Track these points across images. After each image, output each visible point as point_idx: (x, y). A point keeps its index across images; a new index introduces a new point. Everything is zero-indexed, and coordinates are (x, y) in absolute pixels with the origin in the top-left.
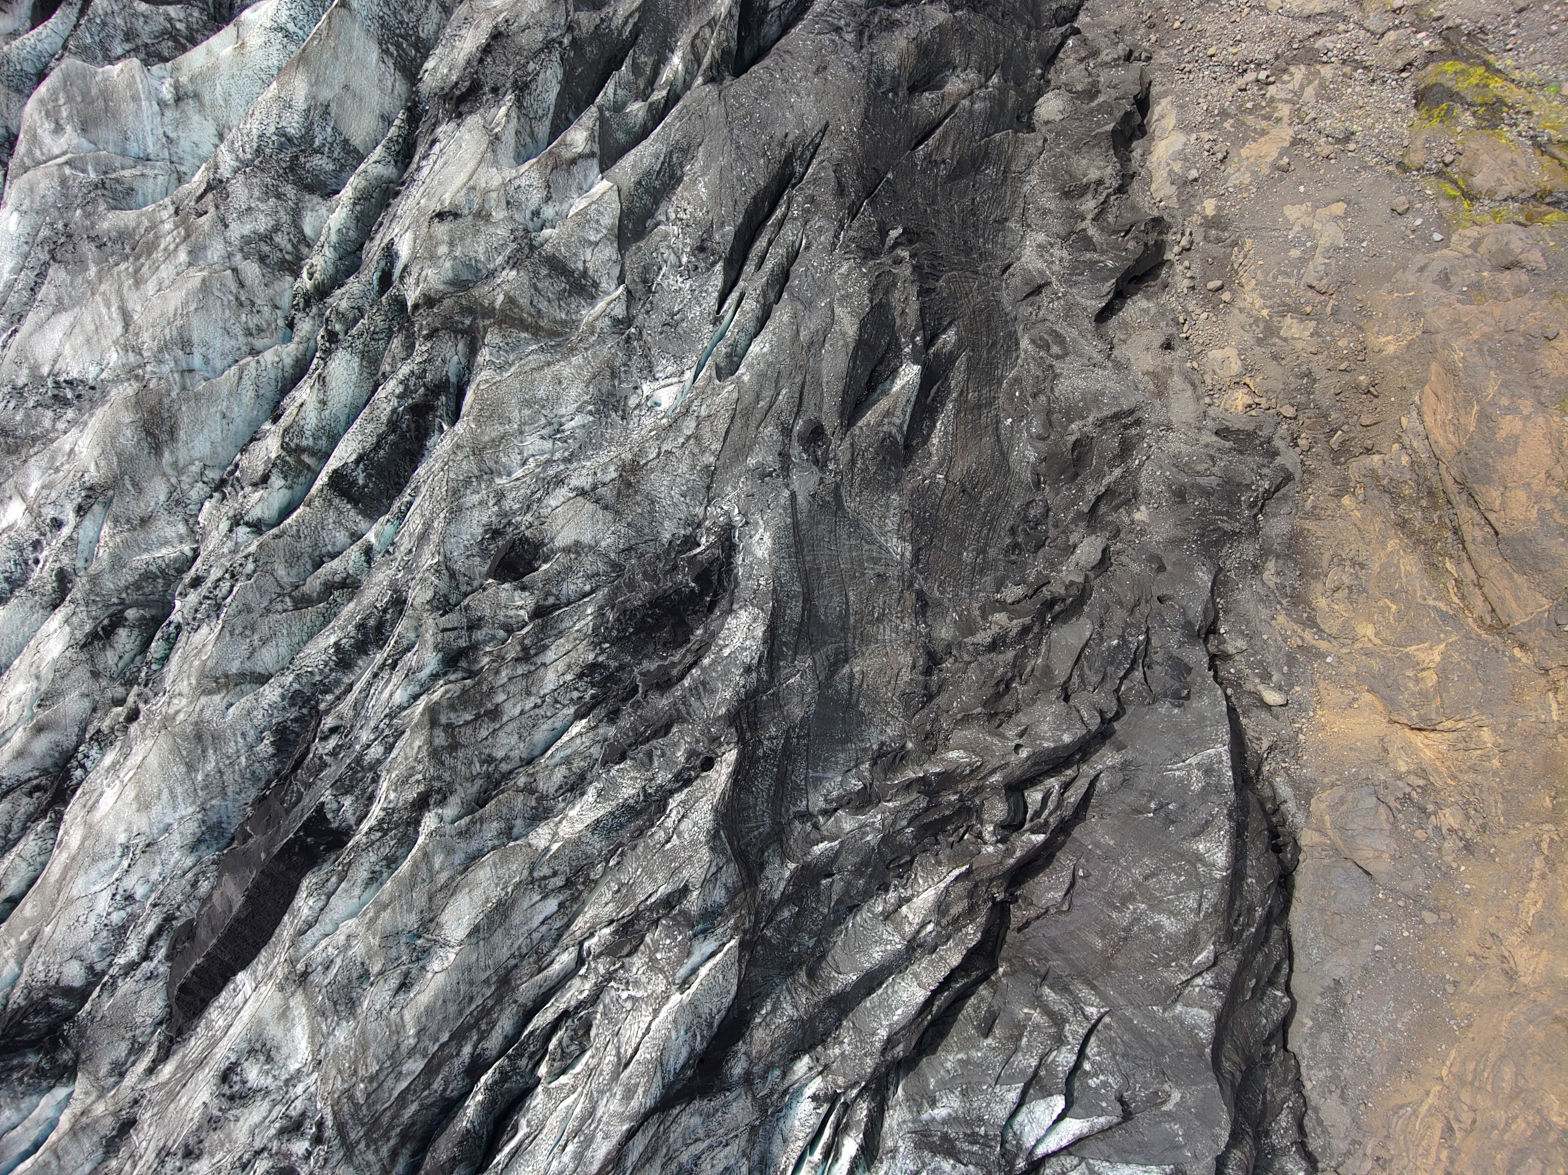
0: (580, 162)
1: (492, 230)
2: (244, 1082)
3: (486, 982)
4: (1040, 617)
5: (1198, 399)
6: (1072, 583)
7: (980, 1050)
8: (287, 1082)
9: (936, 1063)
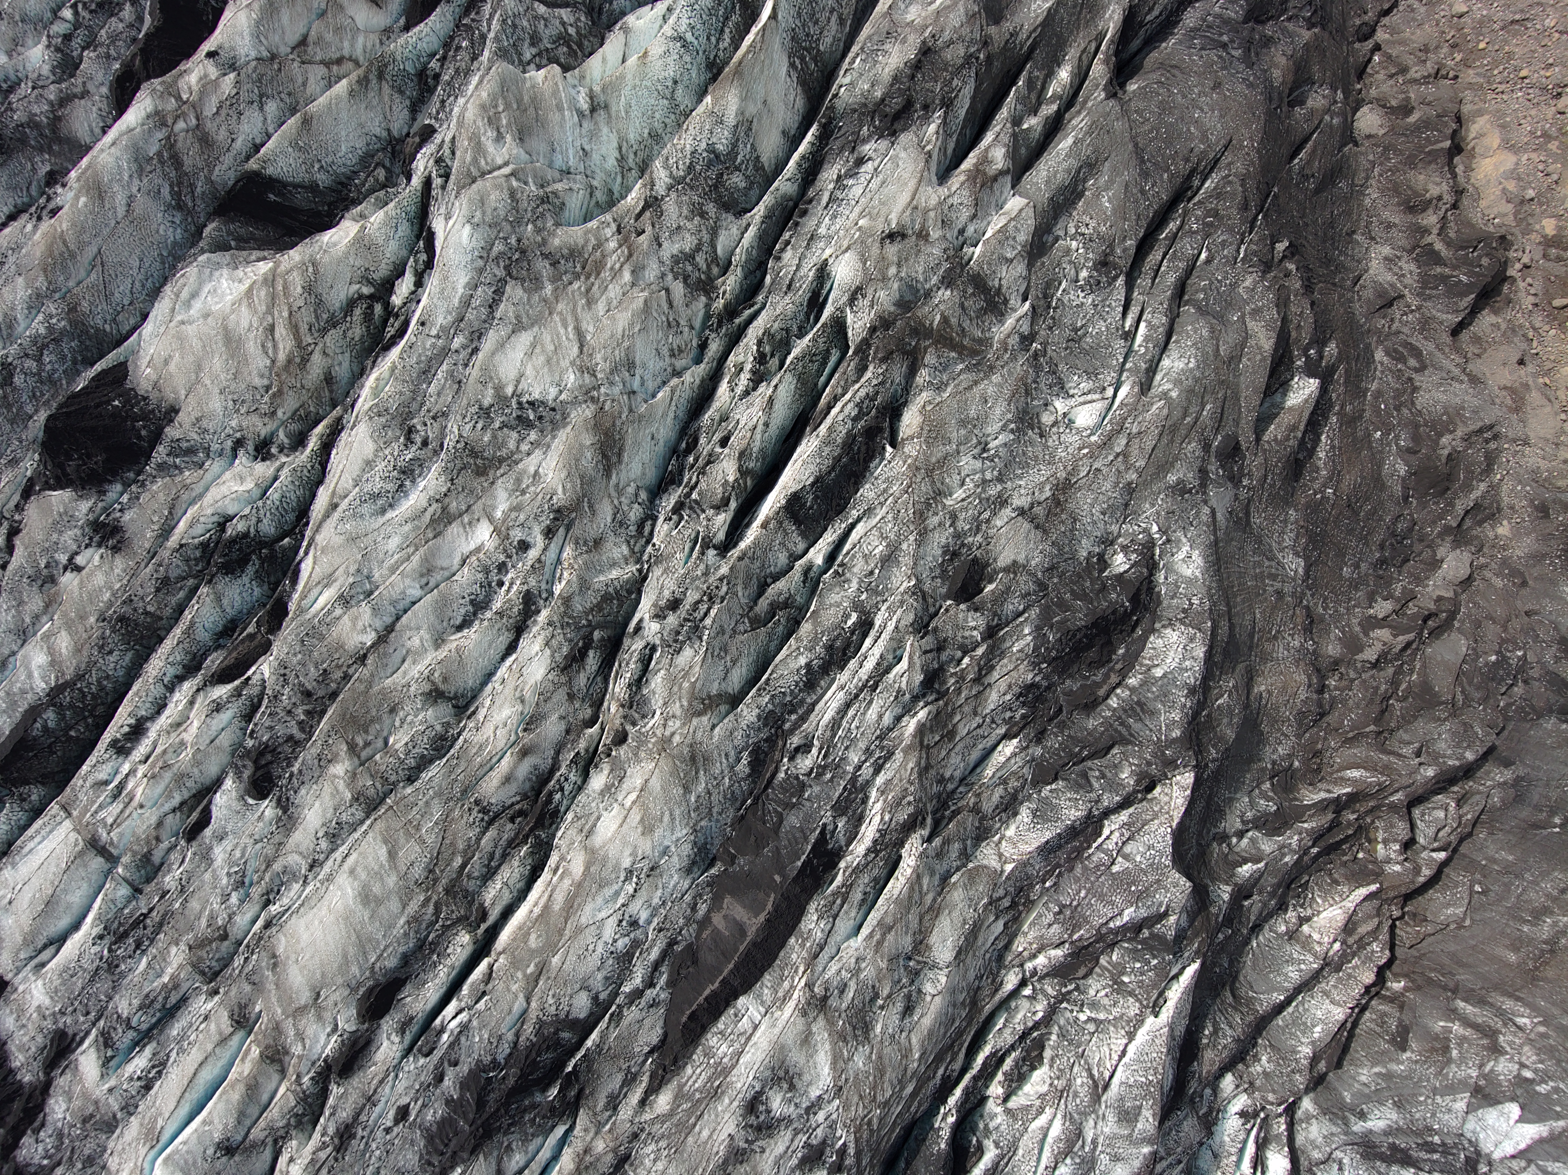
0: (1001, 180)
1: (929, 250)
2: (768, 1111)
3: (963, 1003)
4: (1420, 634)
5: (1556, 414)
6: (1440, 599)
7: (1402, 1063)
8: (808, 1110)
9: (1345, 1077)
